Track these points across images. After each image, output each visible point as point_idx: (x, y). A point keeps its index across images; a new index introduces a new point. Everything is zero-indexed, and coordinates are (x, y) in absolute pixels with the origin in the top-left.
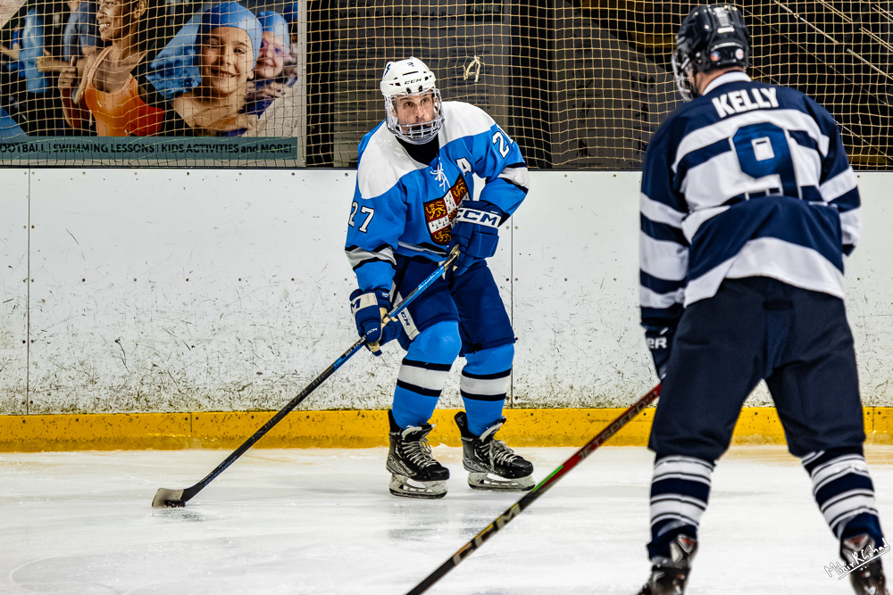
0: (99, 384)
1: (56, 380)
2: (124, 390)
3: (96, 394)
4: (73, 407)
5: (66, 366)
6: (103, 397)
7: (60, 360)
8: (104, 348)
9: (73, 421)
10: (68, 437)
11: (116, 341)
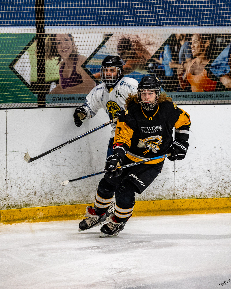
0: (202, 187)
1: (185, 186)
2: (211, 189)
3: (201, 191)
4: (193, 196)
5: (189, 180)
6: (204, 192)
7: (187, 178)
8: (204, 173)
9: (192, 202)
10: (190, 207)
11: (208, 171)
